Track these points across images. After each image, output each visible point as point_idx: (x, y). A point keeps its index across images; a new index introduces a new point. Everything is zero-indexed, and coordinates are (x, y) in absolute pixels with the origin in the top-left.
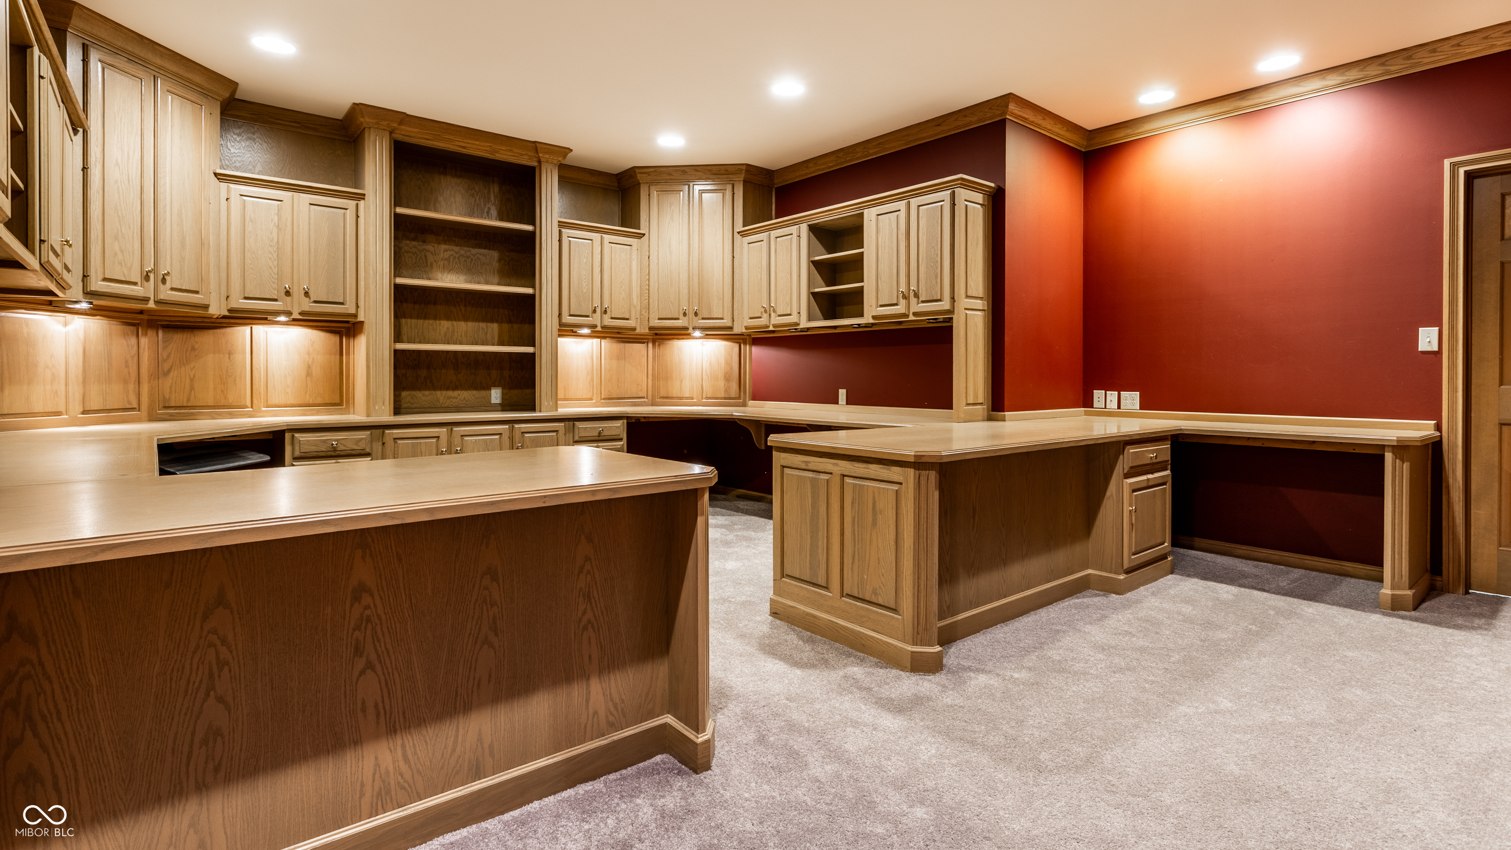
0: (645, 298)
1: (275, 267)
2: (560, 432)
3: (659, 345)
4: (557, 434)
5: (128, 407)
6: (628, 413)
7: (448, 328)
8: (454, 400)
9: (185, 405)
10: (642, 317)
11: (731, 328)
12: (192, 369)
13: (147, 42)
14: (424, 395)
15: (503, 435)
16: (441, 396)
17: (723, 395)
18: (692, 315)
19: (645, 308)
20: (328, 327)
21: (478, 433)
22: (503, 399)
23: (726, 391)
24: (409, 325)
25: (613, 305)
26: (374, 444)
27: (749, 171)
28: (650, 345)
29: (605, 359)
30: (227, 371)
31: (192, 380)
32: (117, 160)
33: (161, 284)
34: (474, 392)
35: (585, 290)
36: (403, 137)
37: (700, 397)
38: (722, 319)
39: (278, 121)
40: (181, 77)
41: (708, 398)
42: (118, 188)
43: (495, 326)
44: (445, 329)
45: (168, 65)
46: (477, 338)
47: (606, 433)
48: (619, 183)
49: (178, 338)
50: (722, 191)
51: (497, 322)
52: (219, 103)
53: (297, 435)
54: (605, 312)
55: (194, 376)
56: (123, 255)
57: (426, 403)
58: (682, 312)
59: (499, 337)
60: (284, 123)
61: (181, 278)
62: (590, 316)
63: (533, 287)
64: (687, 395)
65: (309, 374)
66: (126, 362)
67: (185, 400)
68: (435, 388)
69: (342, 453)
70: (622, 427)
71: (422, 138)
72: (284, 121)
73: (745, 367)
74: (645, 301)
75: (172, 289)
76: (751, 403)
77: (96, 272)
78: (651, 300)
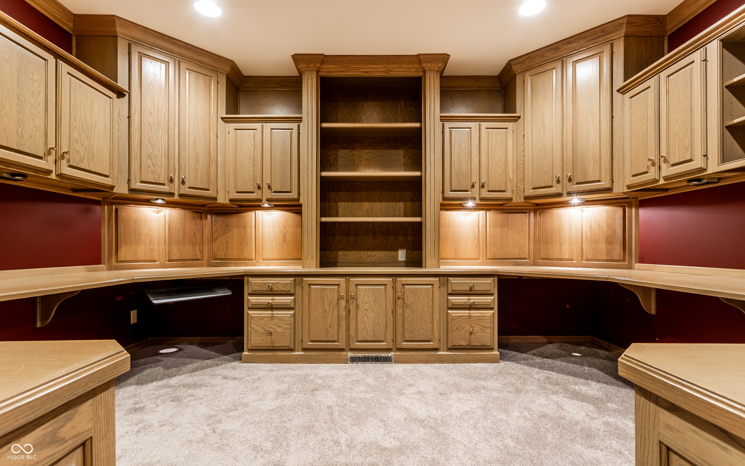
0: (521, 172)
1: (252, 172)
2: (435, 285)
3: (540, 214)
4: (432, 287)
5: (195, 258)
6: (498, 272)
7: (368, 208)
8: (373, 258)
9: (224, 258)
10: (518, 189)
11: (609, 190)
12: (227, 237)
13: (167, 38)
14: (352, 254)
15: (388, 285)
16: (364, 255)
17: (604, 257)
18: (566, 181)
19: (521, 181)
20: (295, 210)
21: (368, 283)
22: (407, 257)
23: (608, 253)
24: (343, 206)
25: (490, 180)
26: (297, 288)
27: (632, 23)
28: (532, 214)
29: (489, 227)
30: (243, 239)
31: (227, 244)
32: (150, 111)
33: (181, 185)
34: (386, 252)
35: (464, 170)
36: (325, 73)
37: (580, 259)
38: (599, 181)
39: (268, 85)
40: (196, 60)
41: (587, 260)
42: (151, 127)
43: (402, 204)
44: (366, 208)
45: (184, 52)
46: (388, 214)
47: (476, 288)
48: (501, 83)
49: (221, 219)
50: (600, 55)
51: (403, 201)
52: (225, 76)
53: (250, 279)
54: (483, 186)
55: (228, 241)
56: (154, 167)
57: (354, 260)
58: (555, 180)
59: (404, 212)
60: (271, 85)
61: (195, 181)
62: (469, 190)
63: (421, 171)
64: (567, 257)
65: (284, 240)
66: (195, 233)
67: (224, 255)
68: (360, 249)
69: (276, 293)
70: (492, 284)
71: (338, 72)
72: (271, 84)
73: (630, 230)
74: (520, 175)
75: (190, 188)
76: (638, 265)
77: (135, 177)
78: (525, 172)
